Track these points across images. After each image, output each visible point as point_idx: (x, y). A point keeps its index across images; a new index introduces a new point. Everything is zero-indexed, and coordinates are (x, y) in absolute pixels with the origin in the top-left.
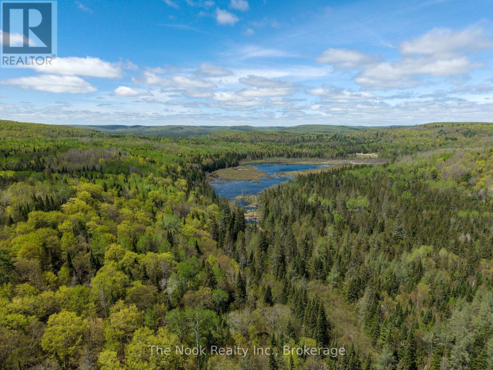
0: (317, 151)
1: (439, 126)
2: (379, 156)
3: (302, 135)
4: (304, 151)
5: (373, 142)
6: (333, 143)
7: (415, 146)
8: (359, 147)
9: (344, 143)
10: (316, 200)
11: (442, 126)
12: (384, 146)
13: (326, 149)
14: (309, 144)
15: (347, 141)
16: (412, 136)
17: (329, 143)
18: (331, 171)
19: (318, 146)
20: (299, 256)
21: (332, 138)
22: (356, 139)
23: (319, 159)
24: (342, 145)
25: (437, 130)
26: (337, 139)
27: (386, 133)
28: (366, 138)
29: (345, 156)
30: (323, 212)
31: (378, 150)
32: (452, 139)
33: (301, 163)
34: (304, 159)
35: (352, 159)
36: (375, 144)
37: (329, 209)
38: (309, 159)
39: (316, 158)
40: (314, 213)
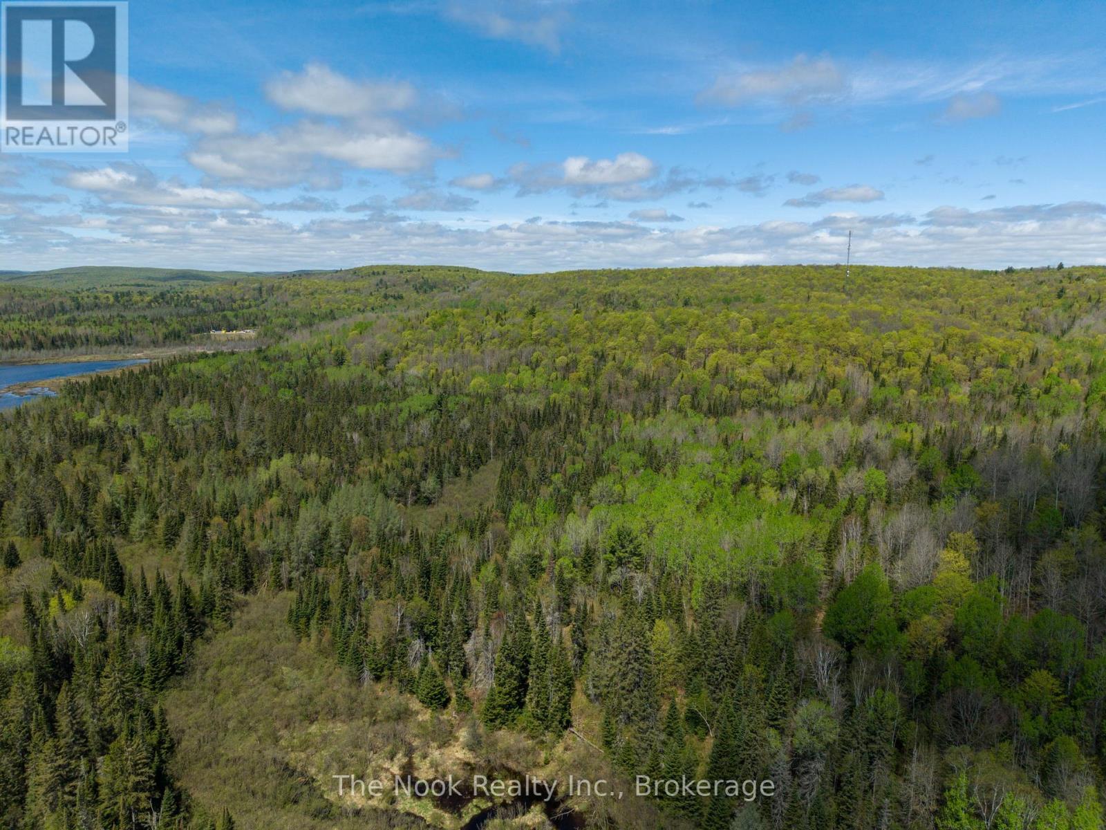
0: (114, 331)
1: (378, 273)
2: (259, 334)
3: (74, 294)
4: (81, 330)
5: (250, 306)
6: (156, 311)
7: (329, 311)
8: (217, 317)
9: (184, 311)
10: (107, 419)
11: (384, 273)
12: (268, 314)
13: (139, 325)
14: (94, 315)
15: (191, 306)
16: (329, 292)
17: (148, 313)
18: (148, 367)
19: (117, 320)
20: (72, 507)
21: (155, 300)
22: (212, 301)
23: (121, 348)
24: (179, 315)
25: (375, 280)
26: (167, 303)
27: (280, 288)
28: (237, 297)
29: (185, 339)
30: (122, 438)
31: (256, 322)
32: (394, 297)
33: (75, 360)
34: (83, 349)
35: (200, 344)
36: (254, 310)
37: (134, 432)
38: (95, 348)
39: (114, 347)
40: (103, 442)
